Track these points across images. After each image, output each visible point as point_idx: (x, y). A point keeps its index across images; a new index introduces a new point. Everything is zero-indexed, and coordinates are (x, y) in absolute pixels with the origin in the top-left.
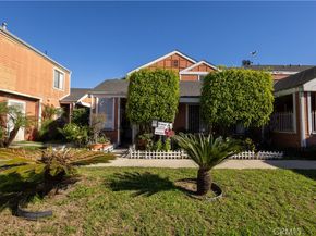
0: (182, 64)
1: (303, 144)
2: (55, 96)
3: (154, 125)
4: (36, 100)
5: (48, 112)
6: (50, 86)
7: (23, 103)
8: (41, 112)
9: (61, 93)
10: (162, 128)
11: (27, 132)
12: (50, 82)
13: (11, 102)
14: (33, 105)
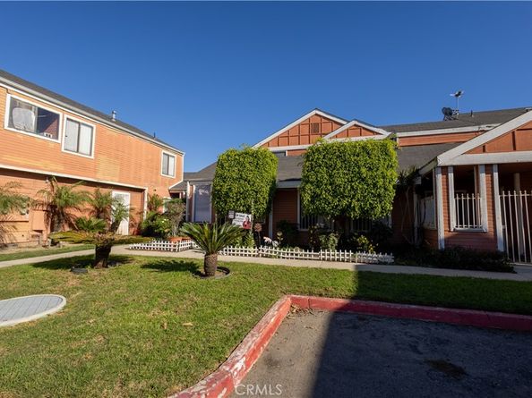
0: (326, 127)
1: (442, 245)
2: (164, 184)
3: (231, 216)
4: (142, 191)
5: (154, 203)
6: (157, 174)
7: (128, 194)
8: (146, 205)
9: (171, 181)
10: (241, 220)
11: (131, 226)
12: (158, 169)
13: (115, 193)
14: (139, 195)
